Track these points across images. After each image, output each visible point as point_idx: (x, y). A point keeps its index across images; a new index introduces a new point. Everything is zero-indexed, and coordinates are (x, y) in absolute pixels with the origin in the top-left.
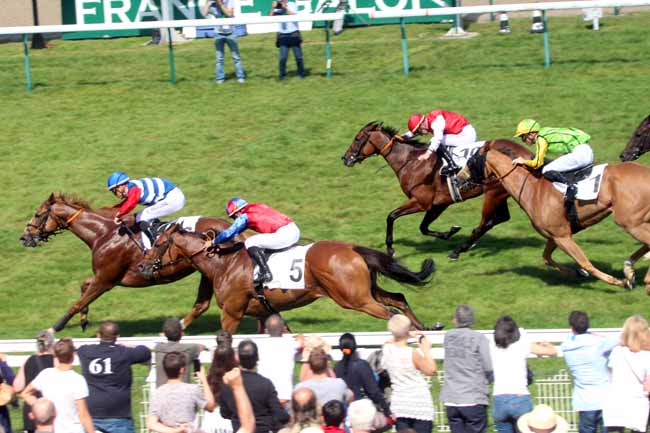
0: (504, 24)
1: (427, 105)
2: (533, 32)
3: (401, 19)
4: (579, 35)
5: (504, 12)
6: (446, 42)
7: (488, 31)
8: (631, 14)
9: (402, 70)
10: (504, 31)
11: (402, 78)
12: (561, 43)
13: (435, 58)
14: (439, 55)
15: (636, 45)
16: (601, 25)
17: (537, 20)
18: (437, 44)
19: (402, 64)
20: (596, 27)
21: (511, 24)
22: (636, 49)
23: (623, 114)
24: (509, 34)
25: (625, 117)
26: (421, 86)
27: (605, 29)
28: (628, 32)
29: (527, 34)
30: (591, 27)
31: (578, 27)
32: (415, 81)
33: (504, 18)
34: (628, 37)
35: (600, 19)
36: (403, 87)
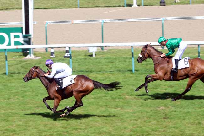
0: (52, 53)
1: (15, 89)
2: (65, 57)
3: (5, 50)
4: (86, 59)
5: (52, 48)
6: (25, 61)
7: (45, 56)
8: (109, 50)
9: (5, 74)
10: (52, 56)
11: (5, 77)
12: (78, 63)
13: (20, 68)
14: (22, 67)
15: (112, 64)
16: (95, 55)
17: (67, 52)
18: (21, 62)
19: (5, 70)
20: (94, 55)
21: (55, 54)
22: (111, 66)
23: (104, 95)
24: (54, 58)
25: (105, 96)
26: (13, 81)
27: (98, 56)
28: (108, 59)
29: (62, 58)
30: (91, 55)
31: (85, 55)
32: (11, 78)
33: (52, 50)
34: (108, 60)
35: (96, 52)
36: (5, 81)
